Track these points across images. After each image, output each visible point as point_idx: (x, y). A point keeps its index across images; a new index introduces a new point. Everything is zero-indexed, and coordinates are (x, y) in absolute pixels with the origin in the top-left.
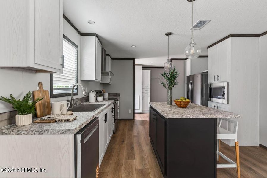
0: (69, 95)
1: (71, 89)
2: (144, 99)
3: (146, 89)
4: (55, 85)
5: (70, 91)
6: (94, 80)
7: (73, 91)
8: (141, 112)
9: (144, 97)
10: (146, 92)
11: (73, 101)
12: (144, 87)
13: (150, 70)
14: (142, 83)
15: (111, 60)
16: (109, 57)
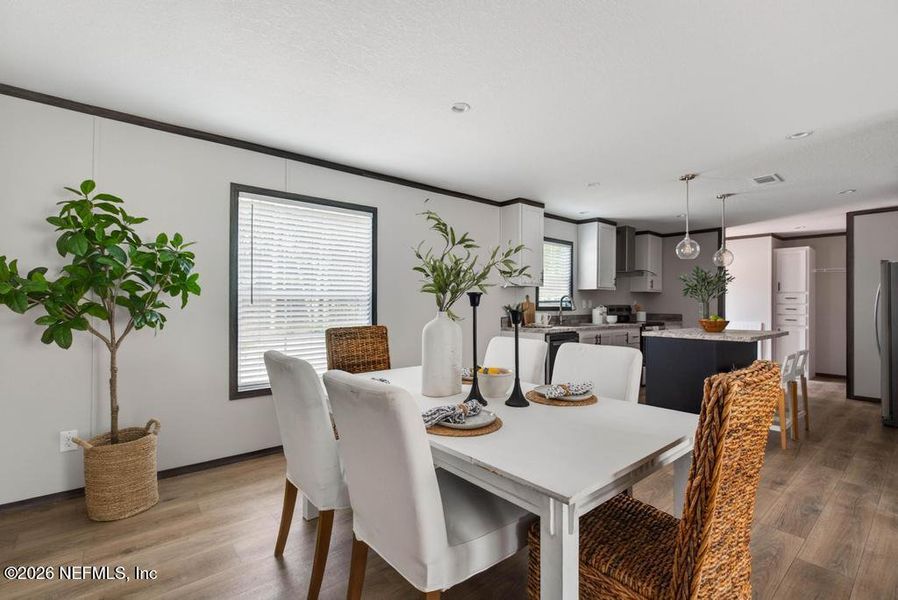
0: (557, 309)
3: (790, 304)
4: (541, 299)
5: (558, 305)
6: (595, 288)
7: (561, 305)
10: (791, 314)
11: (561, 317)
12: (782, 298)
13: (808, 248)
14: (776, 287)
15: (660, 239)
16: (650, 236)
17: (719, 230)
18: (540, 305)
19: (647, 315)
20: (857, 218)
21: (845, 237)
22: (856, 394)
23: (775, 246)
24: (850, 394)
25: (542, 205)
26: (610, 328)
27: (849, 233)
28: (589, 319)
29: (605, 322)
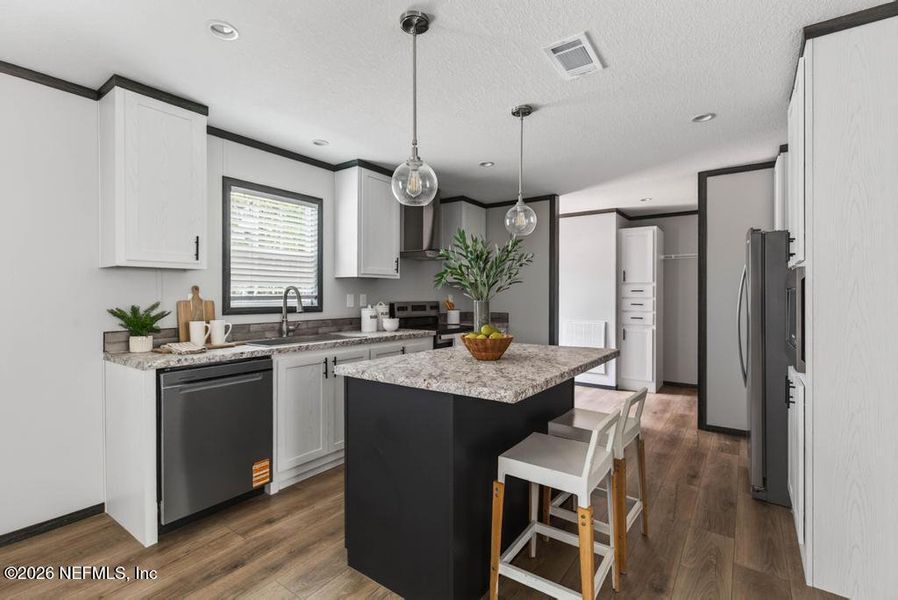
1: (280, 298)
2: (627, 335)
3: (636, 298)
4: (238, 288)
6: (356, 276)
7: (285, 303)
8: (614, 385)
9: (627, 330)
10: (636, 311)
11: (284, 324)
12: (627, 290)
13: (655, 227)
14: (621, 277)
15: (484, 210)
16: (464, 204)
17: (552, 199)
18: (234, 304)
19: (461, 314)
20: (710, 180)
21: (696, 216)
22: (709, 422)
23: (621, 226)
24: (702, 424)
25: (202, 109)
26: (387, 339)
27: (701, 211)
28: (355, 324)
29: (380, 329)
